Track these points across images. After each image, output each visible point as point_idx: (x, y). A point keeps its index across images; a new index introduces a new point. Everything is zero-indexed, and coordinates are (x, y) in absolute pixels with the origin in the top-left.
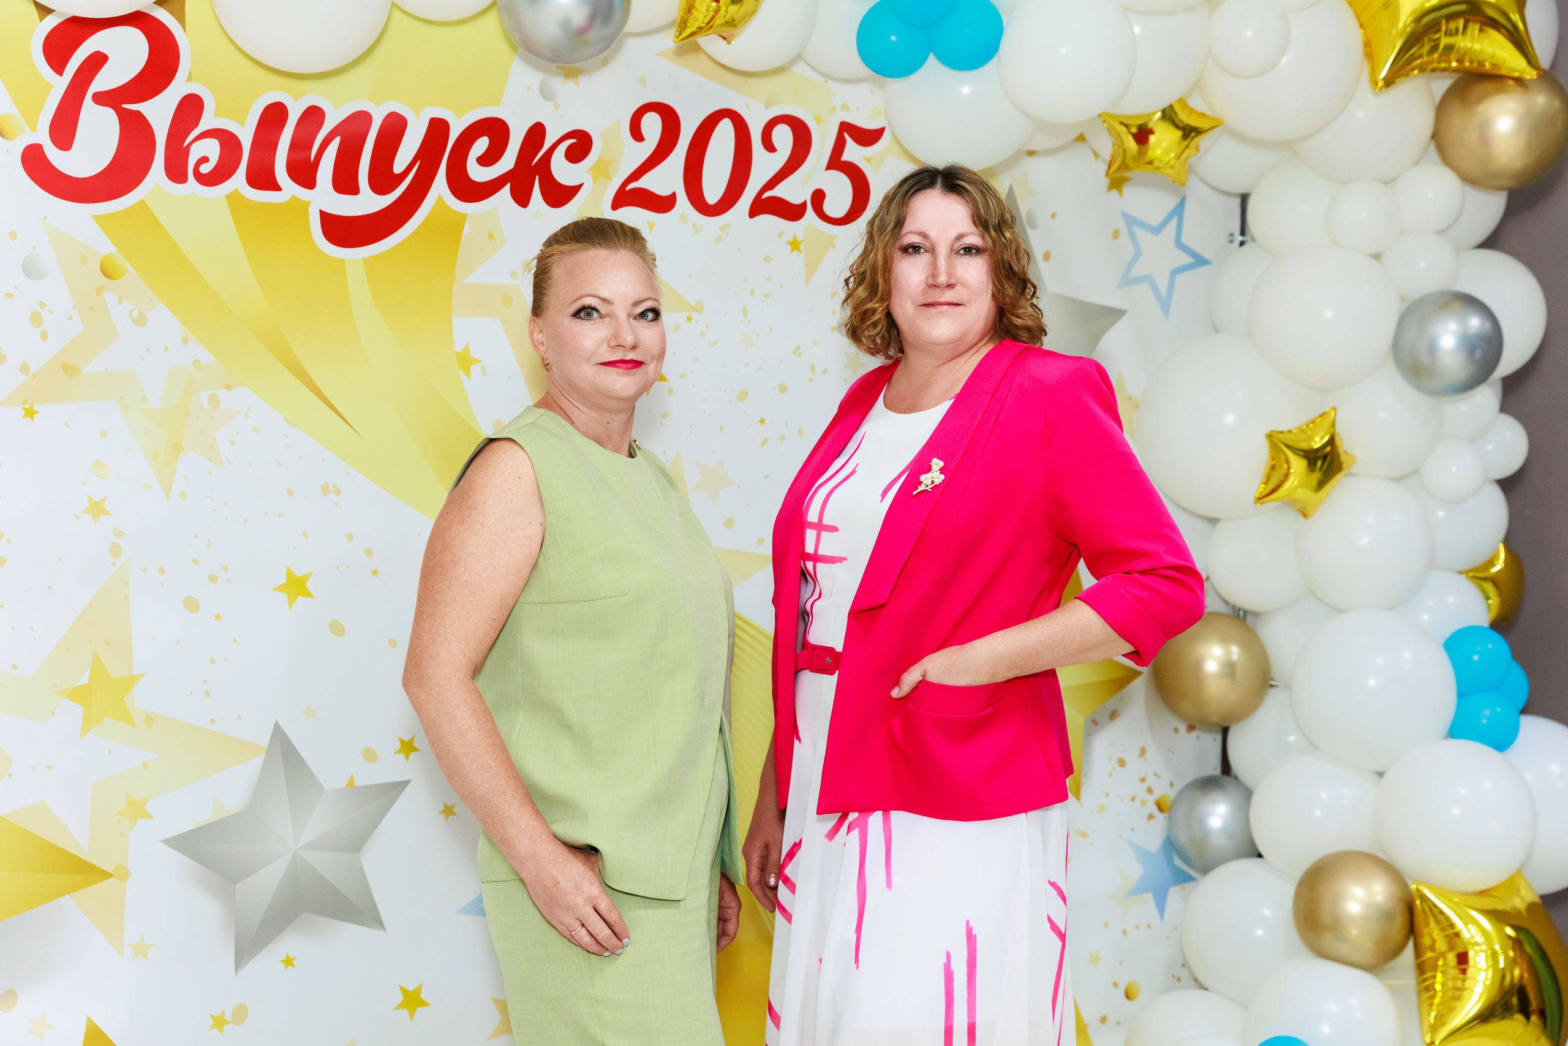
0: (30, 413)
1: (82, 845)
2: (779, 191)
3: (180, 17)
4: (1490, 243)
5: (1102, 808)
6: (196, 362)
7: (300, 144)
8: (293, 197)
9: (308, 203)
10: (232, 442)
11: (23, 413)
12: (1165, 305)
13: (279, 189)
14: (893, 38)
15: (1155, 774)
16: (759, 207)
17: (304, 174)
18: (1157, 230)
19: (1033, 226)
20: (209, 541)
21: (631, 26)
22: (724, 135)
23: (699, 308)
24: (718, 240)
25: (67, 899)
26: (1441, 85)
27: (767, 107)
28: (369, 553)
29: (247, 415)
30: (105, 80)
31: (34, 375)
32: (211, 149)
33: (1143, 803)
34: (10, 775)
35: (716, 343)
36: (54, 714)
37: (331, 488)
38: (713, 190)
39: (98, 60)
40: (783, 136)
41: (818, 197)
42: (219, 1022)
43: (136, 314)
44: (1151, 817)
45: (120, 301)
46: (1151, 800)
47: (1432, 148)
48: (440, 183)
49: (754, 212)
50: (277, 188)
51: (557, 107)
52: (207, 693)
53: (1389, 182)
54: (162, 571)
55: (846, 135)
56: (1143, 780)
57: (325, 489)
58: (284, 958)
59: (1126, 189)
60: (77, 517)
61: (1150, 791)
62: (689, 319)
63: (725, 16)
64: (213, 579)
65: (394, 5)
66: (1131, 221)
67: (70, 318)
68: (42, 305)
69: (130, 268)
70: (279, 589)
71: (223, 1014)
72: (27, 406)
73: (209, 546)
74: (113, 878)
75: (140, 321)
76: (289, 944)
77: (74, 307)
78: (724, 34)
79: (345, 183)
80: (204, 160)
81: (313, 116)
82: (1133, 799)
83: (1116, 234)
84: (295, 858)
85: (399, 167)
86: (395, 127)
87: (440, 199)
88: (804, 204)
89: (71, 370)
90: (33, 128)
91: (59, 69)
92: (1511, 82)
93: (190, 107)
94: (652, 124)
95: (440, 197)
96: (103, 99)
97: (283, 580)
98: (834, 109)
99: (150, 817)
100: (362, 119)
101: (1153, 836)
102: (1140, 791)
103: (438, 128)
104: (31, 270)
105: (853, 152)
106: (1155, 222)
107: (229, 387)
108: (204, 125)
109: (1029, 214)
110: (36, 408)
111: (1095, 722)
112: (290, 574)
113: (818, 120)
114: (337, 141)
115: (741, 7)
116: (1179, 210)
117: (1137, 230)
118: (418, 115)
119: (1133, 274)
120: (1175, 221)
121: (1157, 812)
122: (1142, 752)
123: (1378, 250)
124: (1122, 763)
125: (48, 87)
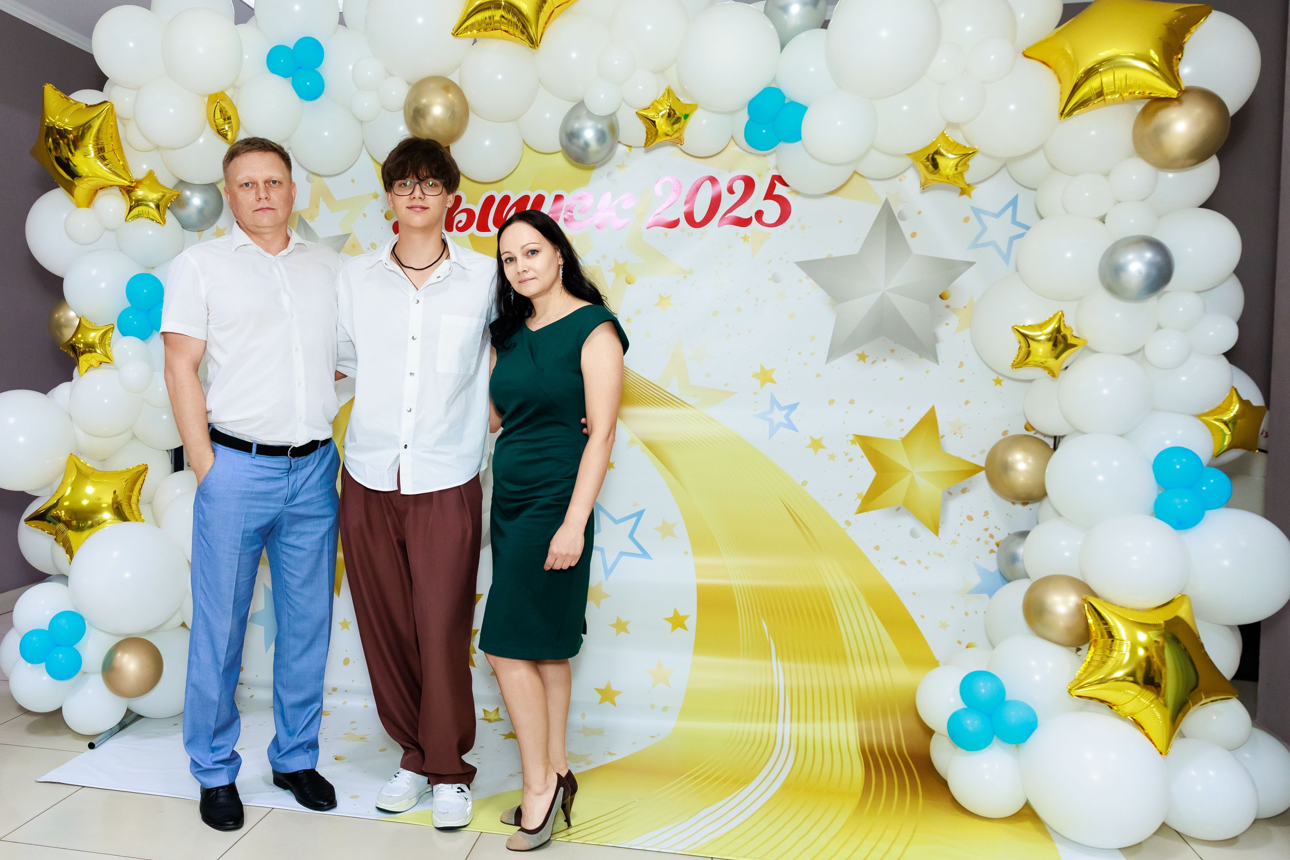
2: (736, 213)
4: (1209, 204)
5: (954, 542)
7: (499, 212)
12: (1006, 257)
13: (490, 231)
14: (764, 131)
15: (996, 527)
18: (998, 216)
19: (904, 219)
22: (707, 188)
23: (690, 272)
24: (701, 239)
27: (730, 172)
32: (463, 217)
33: (987, 543)
38: (699, 215)
40: (740, 187)
41: (759, 214)
44: (992, 551)
46: (992, 542)
47: (1134, 149)
49: (722, 224)
53: (1107, 174)
55: (776, 181)
56: (986, 530)
61: (991, 536)
62: (685, 277)
66: (977, 211)
80: (460, 221)
81: (506, 199)
82: (978, 540)
83: (966, 220)
86: (539, 200)
88: (751, 218)
98: (769, 169)
100: (526, 198)
102: (985, 536)
105: (779, 190)
106: (996, 211)
108: (462, 207)
109: (900, 213)
111: (950, 493)
113: (759, 175)
115: (677, 125)
116: (1014, 203)
117: (982, 216)
118: (550, 194)
119: (980, 241)
120: (1010, 209)
121: (996, 549)
122: (986, 513)
123: (1102, 214)
124: (970, 518)
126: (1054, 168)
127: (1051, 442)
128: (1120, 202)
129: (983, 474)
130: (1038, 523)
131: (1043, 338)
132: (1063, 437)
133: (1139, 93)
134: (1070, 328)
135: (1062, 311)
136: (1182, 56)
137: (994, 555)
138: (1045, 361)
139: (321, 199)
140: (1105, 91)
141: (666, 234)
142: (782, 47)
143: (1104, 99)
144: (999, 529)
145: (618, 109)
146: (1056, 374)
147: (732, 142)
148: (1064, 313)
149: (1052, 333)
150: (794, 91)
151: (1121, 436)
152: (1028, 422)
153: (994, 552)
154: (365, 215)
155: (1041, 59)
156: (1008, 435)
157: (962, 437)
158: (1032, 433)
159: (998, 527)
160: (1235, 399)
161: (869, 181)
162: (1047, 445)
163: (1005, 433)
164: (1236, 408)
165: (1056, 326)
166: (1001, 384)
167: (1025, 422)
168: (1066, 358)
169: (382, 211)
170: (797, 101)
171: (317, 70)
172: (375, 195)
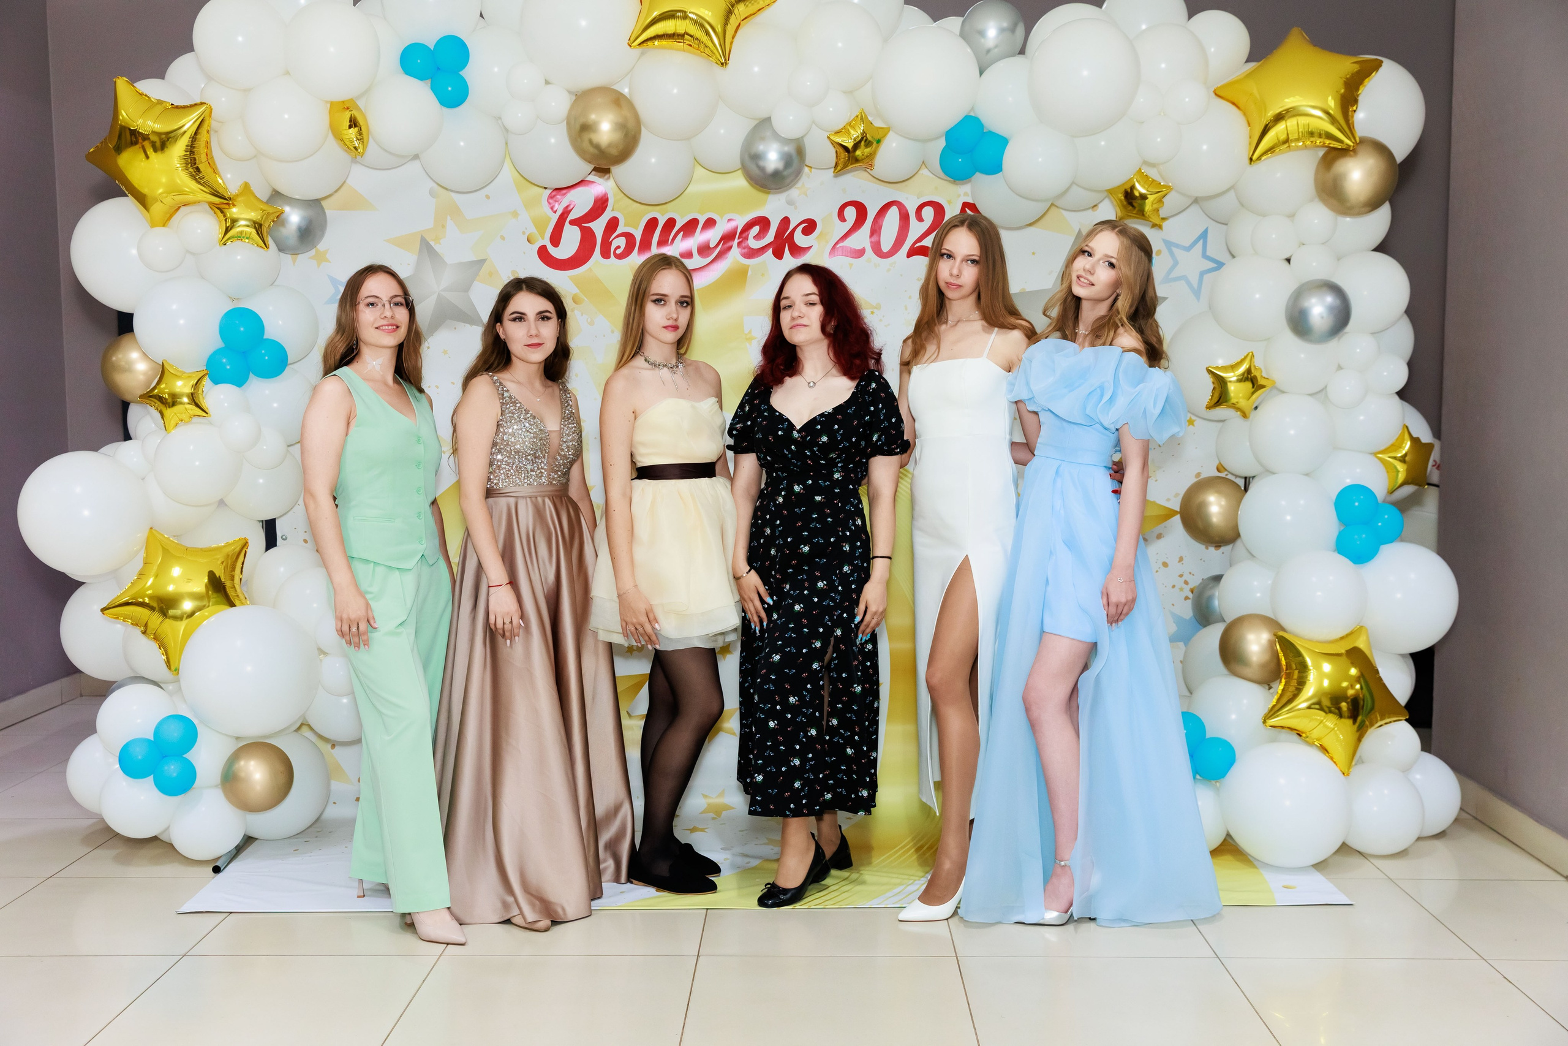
2: (924, 243)
4: (1381, 248)
12: (1197, 293)
14: (960, 160)
15: (1190, 573)
16: (912, 252)
18: (1188, 249)
22: (893, 213)
23: (878, 307)
24: (889, 270)
27: (918, 198)
30: (575, 214)
32: (622, 242)
33: (1181, 589)
35: (889, 325)
38: (886, 245)
39: (571, 204)
40: (928, 213)
43: (589, 320)
44: (1187, 598)
45: (583, 315)
46: (1187, 588)
47: (1316, 194)
48: (735, 250)
49: (909, 255)
51: (796, 208)
53: (1292, 216)
56: (1181, 576)
59: (1165, 226)
61: (1186, 583)
62: (873, 312)
66: (1169, 244)
69: (586, 299)
75: (592, 323)
78: (866, 167)
80: (619, 247)
81: (671, 223)
82: (1174, 587)
85: (712, 244)
86: (711, 224)
87: (735, 257)
90: (543, 238)
91: (554, 210)
93: (613, 224)
94: (851, 213)
96: (572, 222)
98: (960, 196)
100: (694, 223)
101: (1186, 610)
102: (1180, 583)
106: (1187, 244)
108: (619, 231)
113: (949, 202)
114: (682, 234)
116: (1204, 235)
117: (1174, 249)
118: (722, 218)
119: (1172, 275)
120: (1201, 242)
121: (1190, 595)
122: (1181, 559)
123: (1287, 256)
124: (1165, 565)
125: (550, 219)
126: (1242, 205)
127: (1241, 483)
128: (1304, 244)
129: (1178, 518)
130: (1231, 566)
131: (1235, 379)
132: (1253, 477)
133: (1320, 142)
134: (1260, 369)
135: (1252, 352)
136: (1357, 108)
137: (1189, 602)
138: (1237, 402)
139: (449, 218)
140: (1291, 137)
141: (851, 265)
142: (981, 73)
143: (1289, 146)
144: (1193, 575)
145: (807, 133)
146: (1247, 415)
147: (923, 166)
148: (1254, 354)
149: (1243, 374)
150: (994, 120)
151: (1307, 475)
152: (1220, 463)
153: (1189, 599)
154: (503, 238)
155: (1232, 100)
156: (1202, 477)
157: (1156, 481)
158: (1223, 475)
159: (1192, 573)
160: (1407, 436)
161: (1064, 212)
162: (1238, 486)
163: (1198, 475)
164: (1408, 445)
165: (1248, 366)
166: (1193, 425)
167: (1217, 463)
168: (1258, 398)
169: (524, 233)
170: (996, 132)
171: (461, 73)
172: (515, 214)
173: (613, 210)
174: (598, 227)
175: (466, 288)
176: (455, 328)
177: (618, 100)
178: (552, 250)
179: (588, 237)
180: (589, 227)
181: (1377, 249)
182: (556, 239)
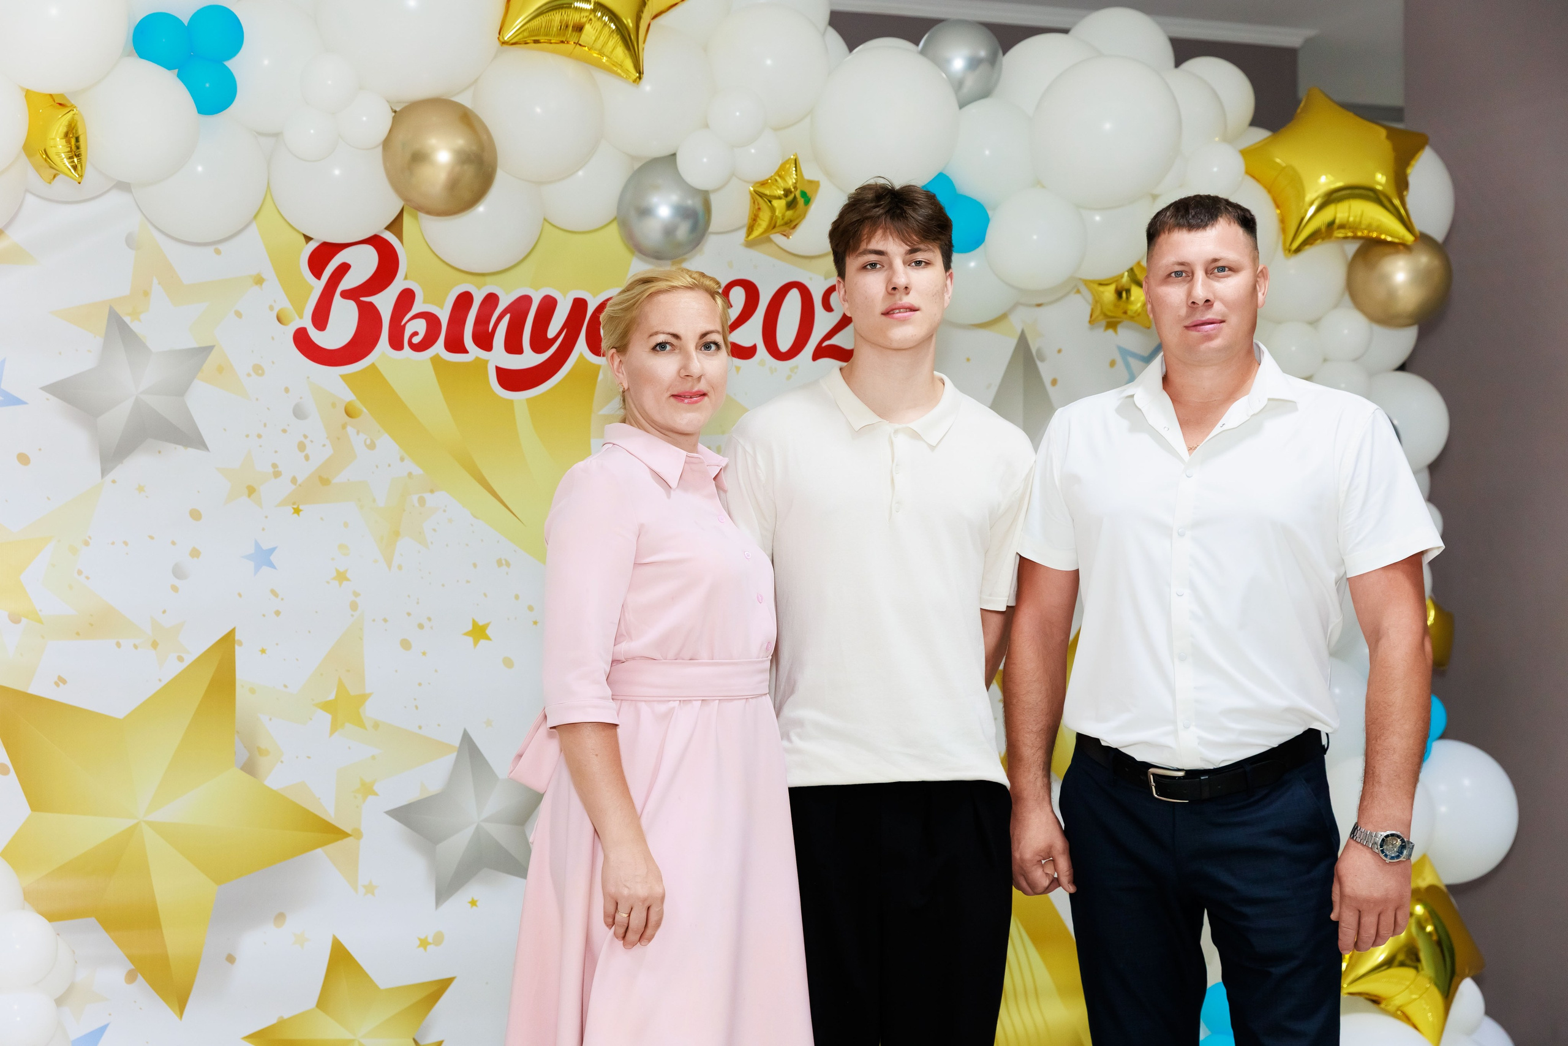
0: (297, 511)
1: (330, 812)
2: (835, 341)
3: (400, 236)
4: (1406, 366)
6: (410, 474)
7: (482, 320)
8: (477, 357)
9: (486, 362)
10: (434, 530)
11: (292, 511)
13: (467, 352)
16: (819, 354)
17: (484, 341)
19: (1042, 360)
20: (418, 599)
21: (712, 228)
22: (793, 300)
24: (789, 378)
25: (319, 851)
26: (1352, 248)
27: (826, 279)
28: (531, 608)
29: (445, 511)
30: (349, 282)
31: (300, 485)
32: (419, 327)
34: (282, 762)
36: (311, 719)
37: (504, 562)
38: (785, 342)
39: (344, 268)
42: (424, 943)
43: (368, 442)
45: (358, 433)
47: (1347, 297)
48: (581, 344)
49: (816, 357)
50: (466, 351)
52: (417, 707)
53: (1314, 323)
54: (385, 620)
57: (499, 563)
58: (470, 900)
59: (1120, 329)
60: (328, 582)
63: (783, 219)
64: (421, 626)
65: (545, 219)
66: (1124, 353)
67: (324, 445)
68: (305, 437)
69: (365, 410)
70: (467, 634)
71: (426, 937)
72: (295, 507)
73: (418, 603)
74: (351, 838)
75: (372, 446)
76: (473, 890)
77: (327, 438)
78: (785, 233)
79: (513, 346)
80: (415, 334)
81: (491, 300)
83: (1113, 364)
84: (478, 828)
85: (551, 333)
86: (548, 306)
87: (581, 356)
89: (325, 481)
90: (301, 317)
91: (318, 274)
92: (1401, 247)
93: (406, 298)
94: (738, 296)
95: (581, 354)
96: (346, 295)
97: (470, 628)
99: (376, 794)
100: (524, 302)
103: (579, 305)
104: (299, 413)
106: (1145, 354)
107: (432, 491)
108: (415, 310)
109: (1039, 351)
110: (301, 507)
112: (475, 623)
114: (508, 317)
115: (795, 211)
117: (1131, 361)
118: (565, 297)
125: (311, 288)
128: (1328, 360)
139: (155, 282)
141: (739, 368)
142: (960, 111)
145: (727, 183)
154: (238, 314)
169: (271, 308)
170: (970, 196)
171: (228, 64)
172: (259, 281)
173: (406, 278)
174: (384, 302)
175: (181, 390)
176: (160, 452)
177: (467, 119)
178: (315, 335)
179: (369, 317)
180: (371, 304)
181: (1402, 368)
182: (321, 318)
